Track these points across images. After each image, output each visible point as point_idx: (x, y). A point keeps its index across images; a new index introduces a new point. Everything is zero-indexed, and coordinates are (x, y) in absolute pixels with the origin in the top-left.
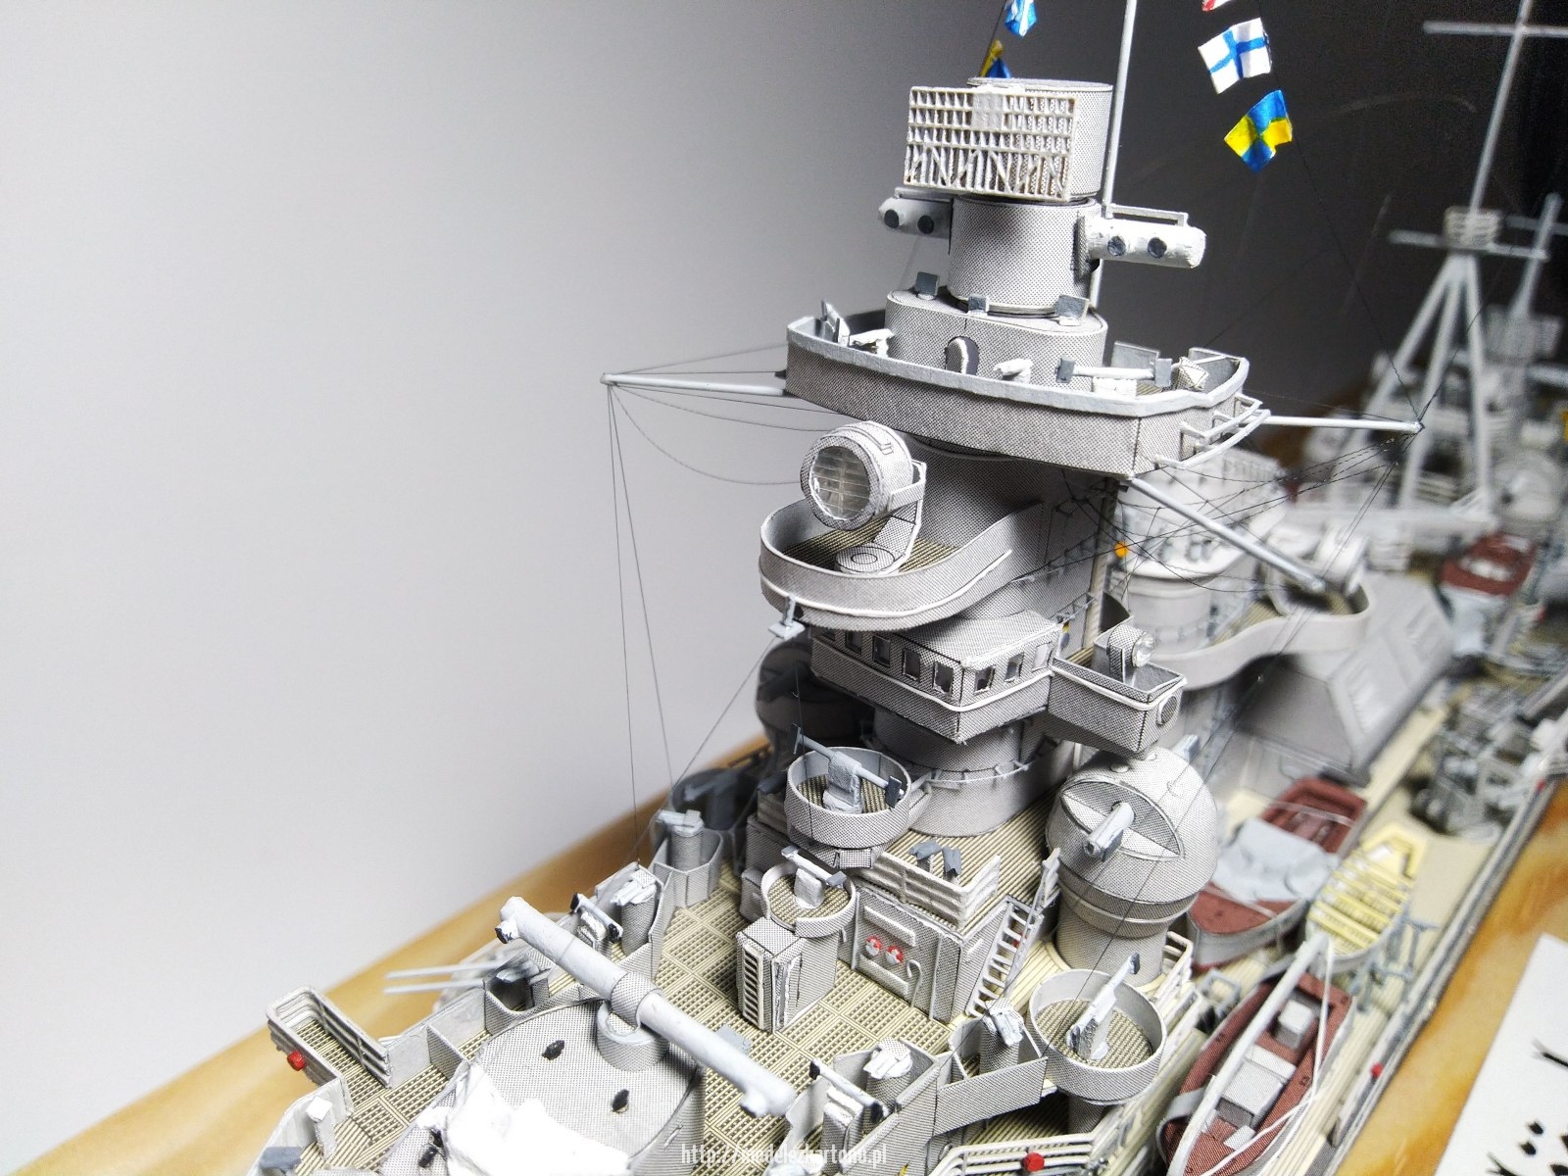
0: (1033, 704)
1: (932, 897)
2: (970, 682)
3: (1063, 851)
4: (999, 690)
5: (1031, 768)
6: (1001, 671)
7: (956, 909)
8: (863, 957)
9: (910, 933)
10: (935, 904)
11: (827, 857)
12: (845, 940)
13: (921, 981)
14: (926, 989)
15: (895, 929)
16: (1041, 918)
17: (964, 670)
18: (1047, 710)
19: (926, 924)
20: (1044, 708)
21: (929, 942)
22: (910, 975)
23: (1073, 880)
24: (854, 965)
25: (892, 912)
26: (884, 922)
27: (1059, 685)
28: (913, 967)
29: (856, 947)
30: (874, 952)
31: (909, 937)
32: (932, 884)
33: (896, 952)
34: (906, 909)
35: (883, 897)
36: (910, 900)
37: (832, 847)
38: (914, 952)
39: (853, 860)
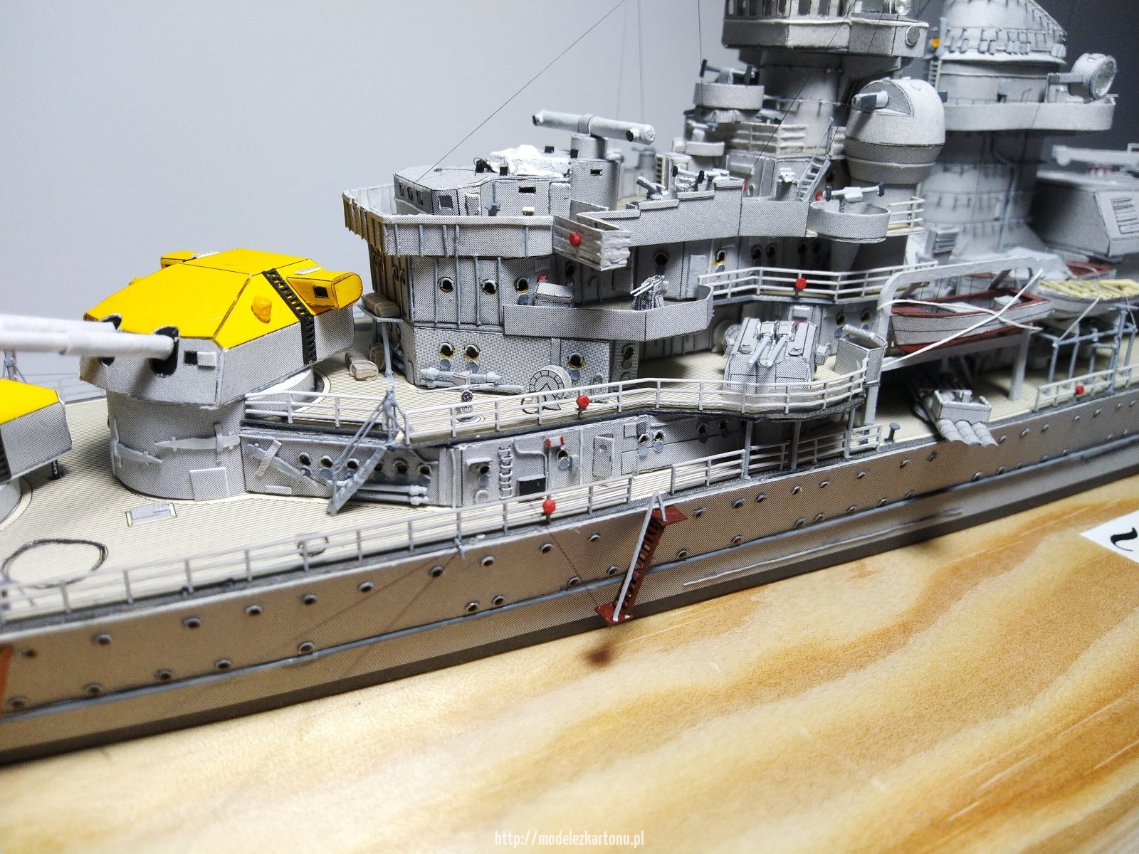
0: (838, 40)
1: (763, 139)
2: (795, 4)
4: (815, 17)
6: (815, 4)
7: (775, 140)
9: (751, 167)
10: (766, 143)
11: (709, 117)
15: (744, 168)
18: (849, 50)
19: (760, 158)
20: (846, 49)
21: (760, 168)
22: (749, 193)
25: (744, 159)
26: (740, 167)
28: (751, 188)
31: (751, 169)
32: (765, 129)
35: (741, 152)
36: (754, 147)
37: (712, 109)
38: (753, 178)
39: (724, 118)
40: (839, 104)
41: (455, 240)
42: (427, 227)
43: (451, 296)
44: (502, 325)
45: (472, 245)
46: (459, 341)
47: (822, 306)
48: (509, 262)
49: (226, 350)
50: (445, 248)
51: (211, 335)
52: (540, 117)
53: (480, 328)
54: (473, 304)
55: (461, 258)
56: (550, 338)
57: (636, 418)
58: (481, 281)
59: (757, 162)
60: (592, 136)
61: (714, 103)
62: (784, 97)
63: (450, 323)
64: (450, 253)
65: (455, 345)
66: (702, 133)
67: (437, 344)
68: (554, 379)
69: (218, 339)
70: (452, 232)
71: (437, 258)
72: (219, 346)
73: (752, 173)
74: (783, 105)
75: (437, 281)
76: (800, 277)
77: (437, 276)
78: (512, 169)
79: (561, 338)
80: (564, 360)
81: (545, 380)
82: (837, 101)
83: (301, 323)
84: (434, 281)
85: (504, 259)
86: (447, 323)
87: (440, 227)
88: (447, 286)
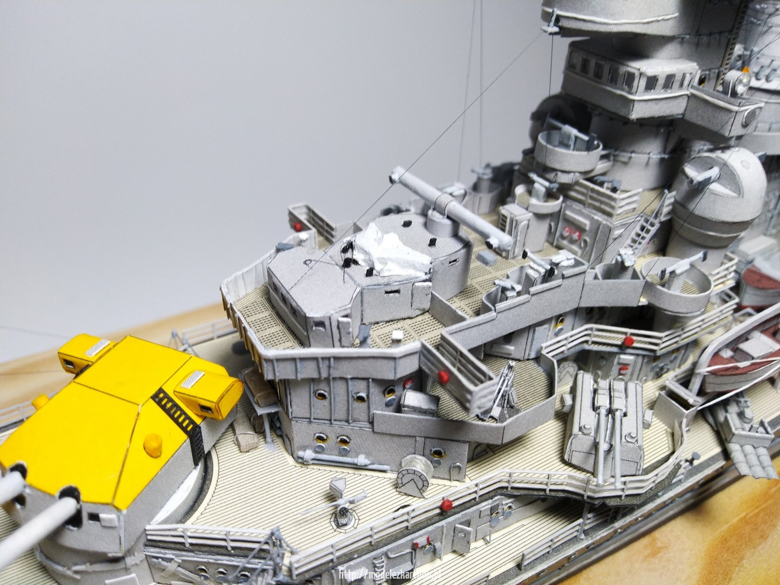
0: (676, 109)
1: (602, 202)
2: (643, 83)
3: (677, 193)
4: (658, 94)
5: (668, 158)
6: (661, 82)
7: (613, 208)
8: (560, 239)
9: (586, 223)
10: (603, 207)
11: (551, 176)
12: (552, 230)
13: (587, 249)
14: (589, 253)
15: (579, 221)
16: (657, 226)
17: (641, 74)
18: (683, 117)
19: (596, 217)
20: (681, 116)
21: (595, 227)
22: (582, 245)
23: (679, 208)
24: (555, 243)
25: (580, 213)
26: (575, 219)
27: (693, 102)
28: (585, 241)
29: (558, 234)
30: (566, 234)
31: (585, 225)
32: (603, 195)
33: (577, 234)
34: (586, 211)
35: (577, 206)
36: (590, 205)
37: (554, 170)
38: (587, 233)
39: (564, 179)
40: (666, 156)
41: (329, 367)
42: (303, 359)
43: (326, 403)
44: (372, 423)
45: (347, 370)
46: (332, 432)
47: (644, 356)
48: (379, 382)
49: (124, 512)
50: (319, 373)
51: (109, 500)
52: (395, 177)
53: (351, 425)
54: (345, 408)
55: (334, 379)
56: (415, 437)
57: (490, 501)
58: (353, 393)
59: (592, 220)
60: (448, 217)
61: (557, 166)
62: (616, 150)
63: (324, 419)
64: (324, 375)
65: (329, 435)
66: (543, 190)
67: (313, 433)
68: (420, 477)
69: (116, 504)
70: (327, 362)
71: (313, 380)
72: (118, 509)
73: (587, 228)
74: (615, 156)
75: (312, 392)
76: (628, 335)
77: (312, 388)
78: (378, 267)
79: (425, 438)
80: (427, 452)
81: (411, 476)
82: (664, 152)
83: (190, 439)
84: (310, 392)
85: (373, 380)
86: (321, 419)
87: (315, 359)
88: (323, 396)
